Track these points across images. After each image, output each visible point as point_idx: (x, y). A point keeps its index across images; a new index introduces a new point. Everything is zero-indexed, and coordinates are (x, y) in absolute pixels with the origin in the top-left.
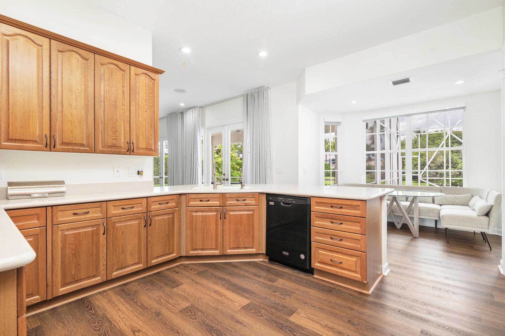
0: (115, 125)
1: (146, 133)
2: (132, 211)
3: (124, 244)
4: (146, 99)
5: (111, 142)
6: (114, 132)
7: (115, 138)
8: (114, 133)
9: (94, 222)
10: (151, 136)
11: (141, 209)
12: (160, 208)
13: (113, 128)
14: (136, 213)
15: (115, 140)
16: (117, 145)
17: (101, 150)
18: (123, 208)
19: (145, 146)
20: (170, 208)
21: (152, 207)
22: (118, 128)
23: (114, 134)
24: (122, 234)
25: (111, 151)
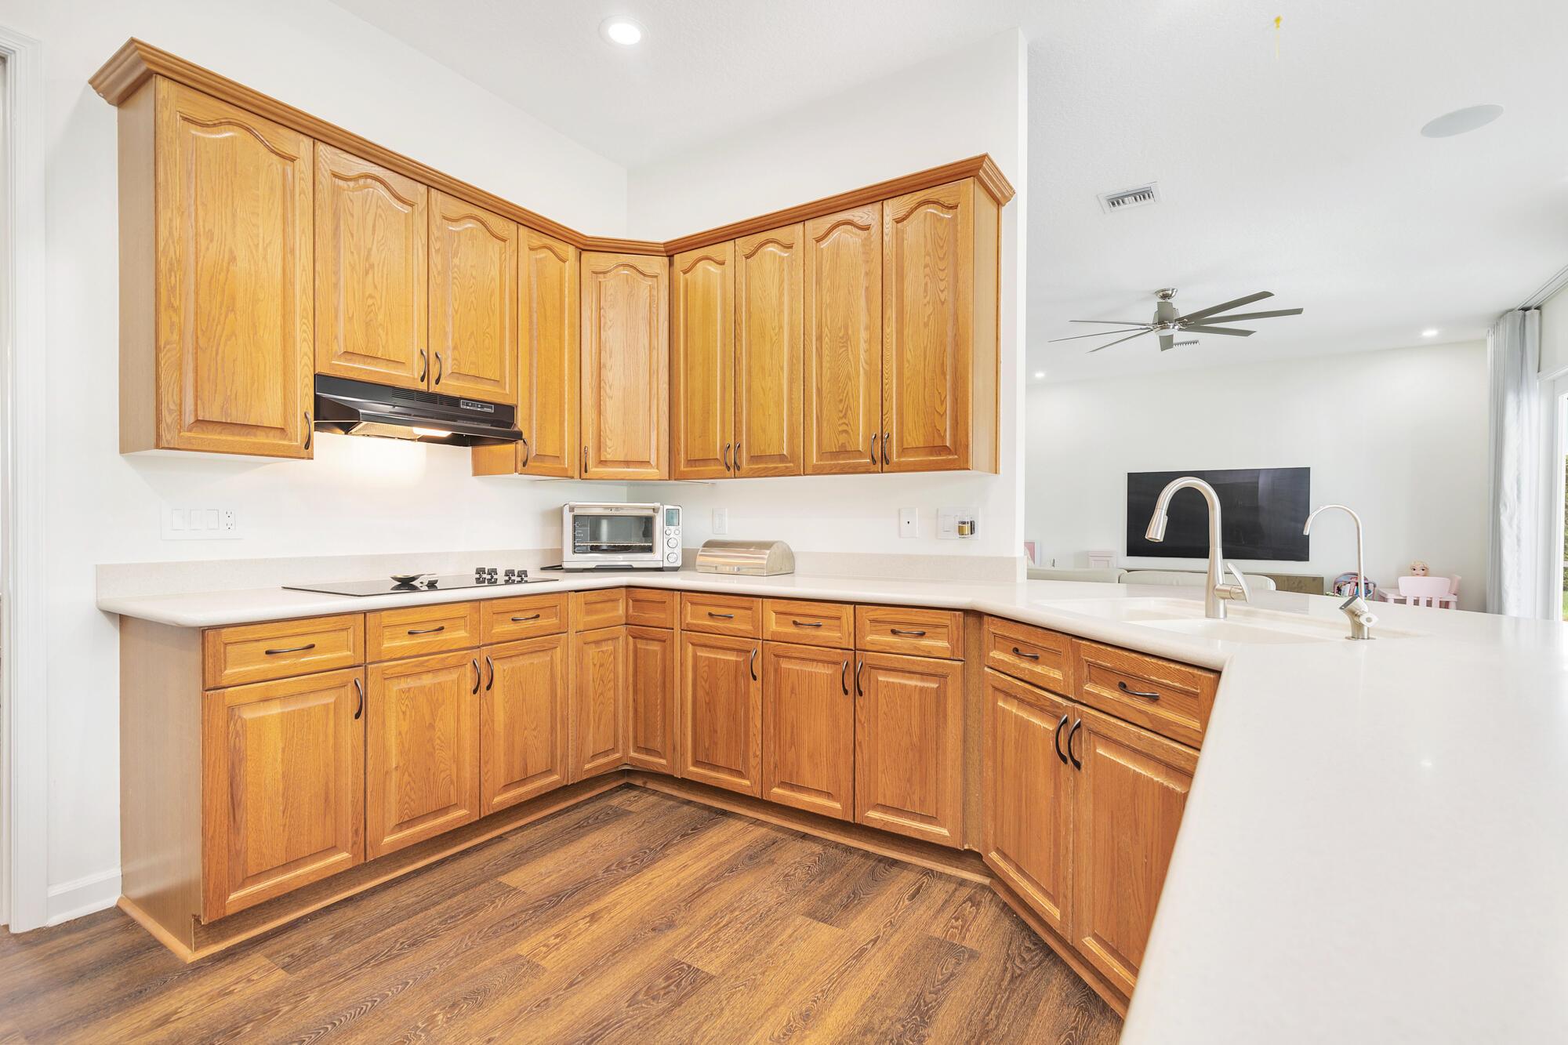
0: (846, 392)
1: (926, 398)
2: (815, 637)
3: (795, 723)
4: (926, 284)
5: (836, 441)
6: (842, 412)
7: (844, 427)
8: (841, 415)
9: (738, 643)
10: (942, 404)
11: (838, 637)
12: (892, 648)
13: (841, 401)
14: (824, 644)
15: (844, 434)
16: (849, 449)
17: (815, 465)
18: (795, 623)
19: (921, 439)
20: (926, 654)
21: (868, 639)
22: (851, 400)
23: (841, 418)
24: (792, 693)
25: (836, 466)
